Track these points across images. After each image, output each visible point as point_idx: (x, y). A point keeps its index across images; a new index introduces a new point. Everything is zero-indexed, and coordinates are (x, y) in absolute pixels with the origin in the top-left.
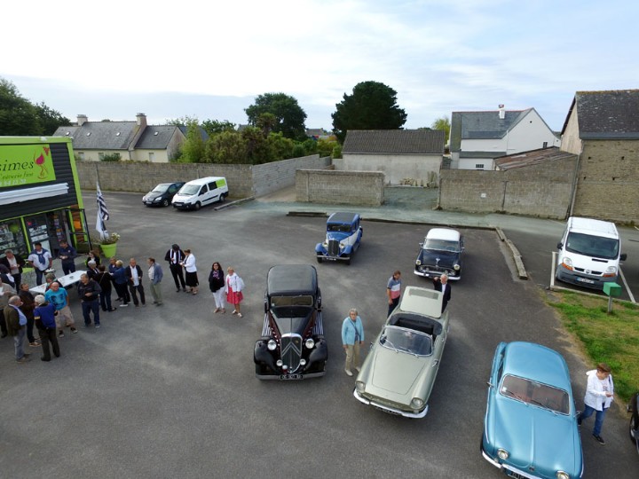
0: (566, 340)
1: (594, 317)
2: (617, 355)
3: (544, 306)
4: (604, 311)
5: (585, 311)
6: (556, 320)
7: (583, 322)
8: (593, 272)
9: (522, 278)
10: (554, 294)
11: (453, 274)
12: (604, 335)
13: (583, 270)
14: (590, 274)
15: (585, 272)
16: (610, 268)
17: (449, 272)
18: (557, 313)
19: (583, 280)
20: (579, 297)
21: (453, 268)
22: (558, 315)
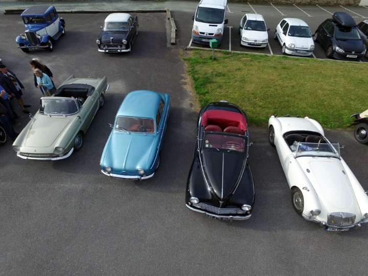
0: (186, 81)
1: (204, 63)
2: (209, 85)
3: (180, 61)
4: (211, 59)
5: (201, 61)
6: (184, 69)
7: (197, 68)
8: (210, 34)
9: (172, 44)
10: (188, 52)
11: (124, 47)
12: (206, 74)
13: (204, 33)
14: (208, 35)
15: (205, 35)
16: (218, 30)
17: (121, 46)
18: (186, 64)
19: (204, 40)
20: (202, 52)
21: (123, 43)
22: (186, 66)
